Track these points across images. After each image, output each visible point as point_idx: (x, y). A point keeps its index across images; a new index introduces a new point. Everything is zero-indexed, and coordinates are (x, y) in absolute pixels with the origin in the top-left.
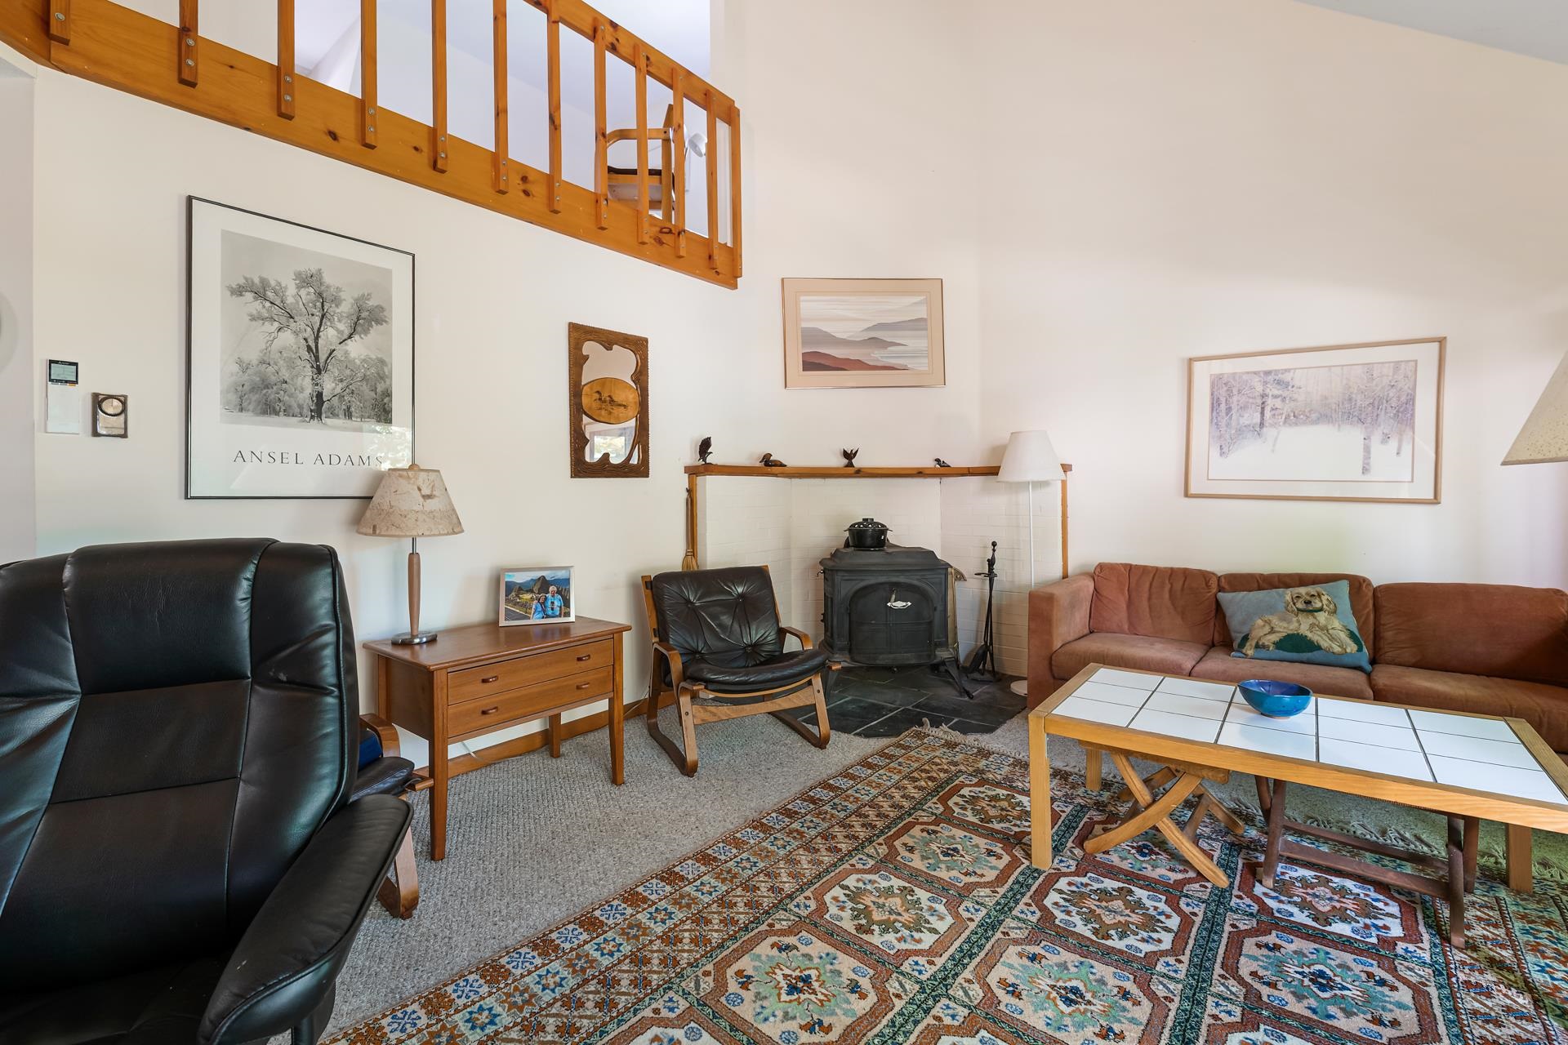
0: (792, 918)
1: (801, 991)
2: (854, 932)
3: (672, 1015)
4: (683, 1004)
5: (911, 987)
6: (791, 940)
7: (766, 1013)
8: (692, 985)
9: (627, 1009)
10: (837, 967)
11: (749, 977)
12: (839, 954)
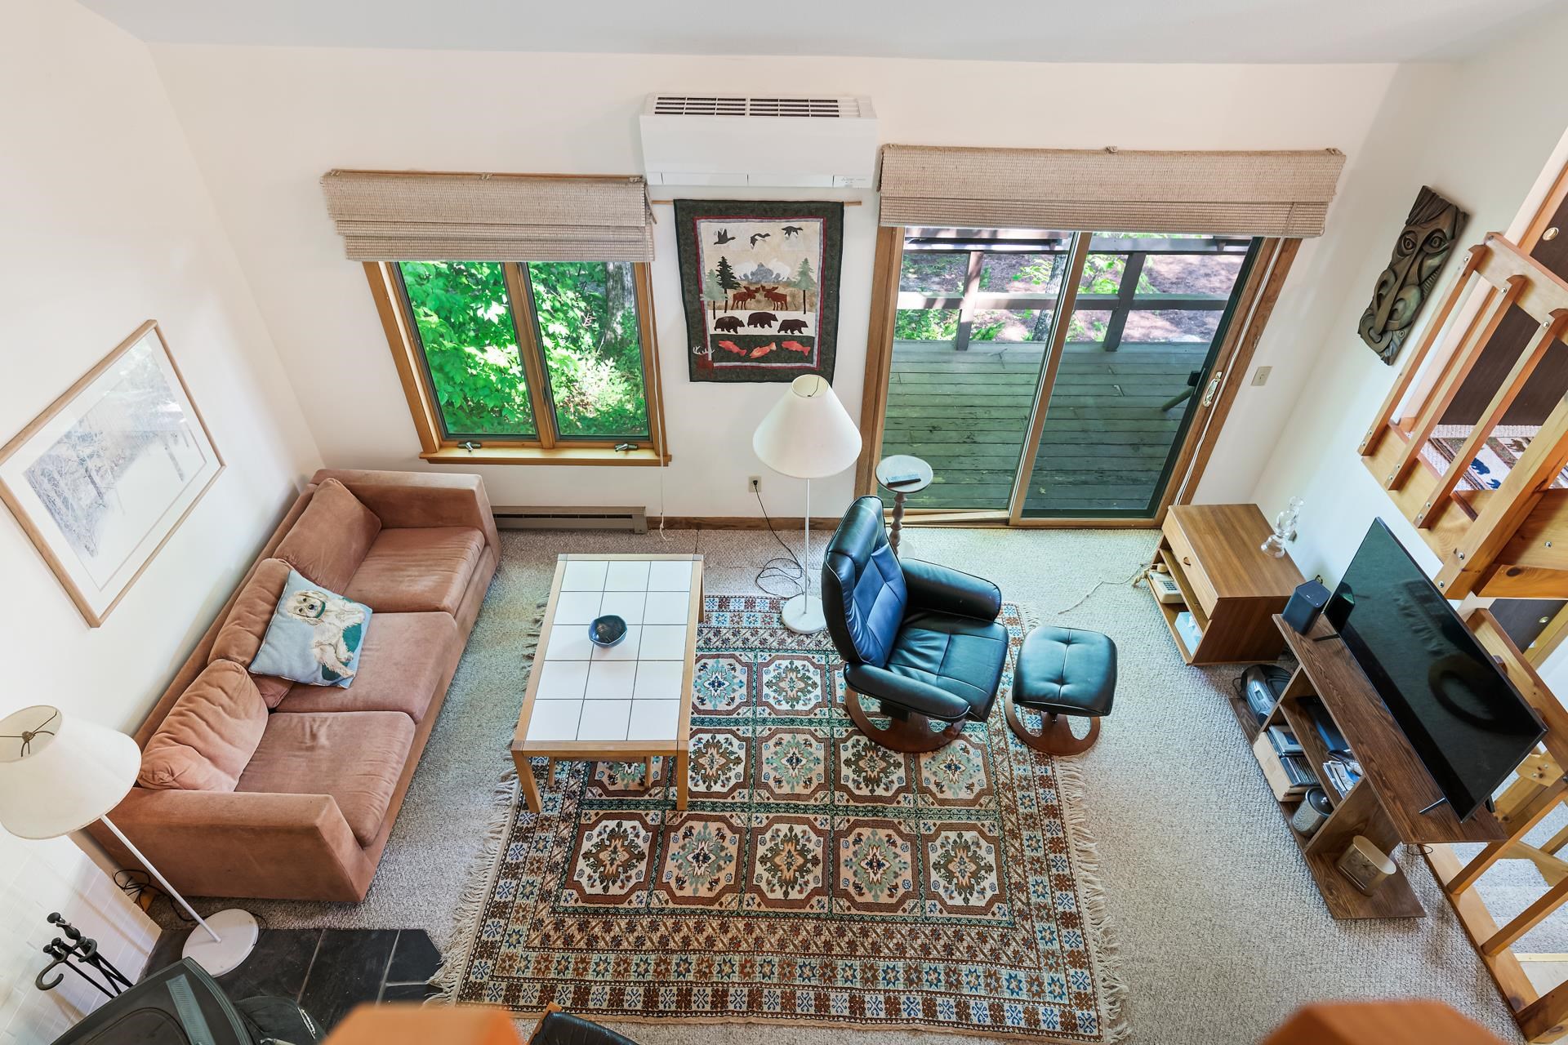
0: (834, 902)
1: (878, 861)
2: (821, 864)
3: (937, 903)
4: (928, 903)
5: (837, 819)
6: (851, 890)
7: (901, 866)
8: (916, 910)
9: (952, 924)
10: (852, 856)
11: (890, 889)
12: (842, 860)
